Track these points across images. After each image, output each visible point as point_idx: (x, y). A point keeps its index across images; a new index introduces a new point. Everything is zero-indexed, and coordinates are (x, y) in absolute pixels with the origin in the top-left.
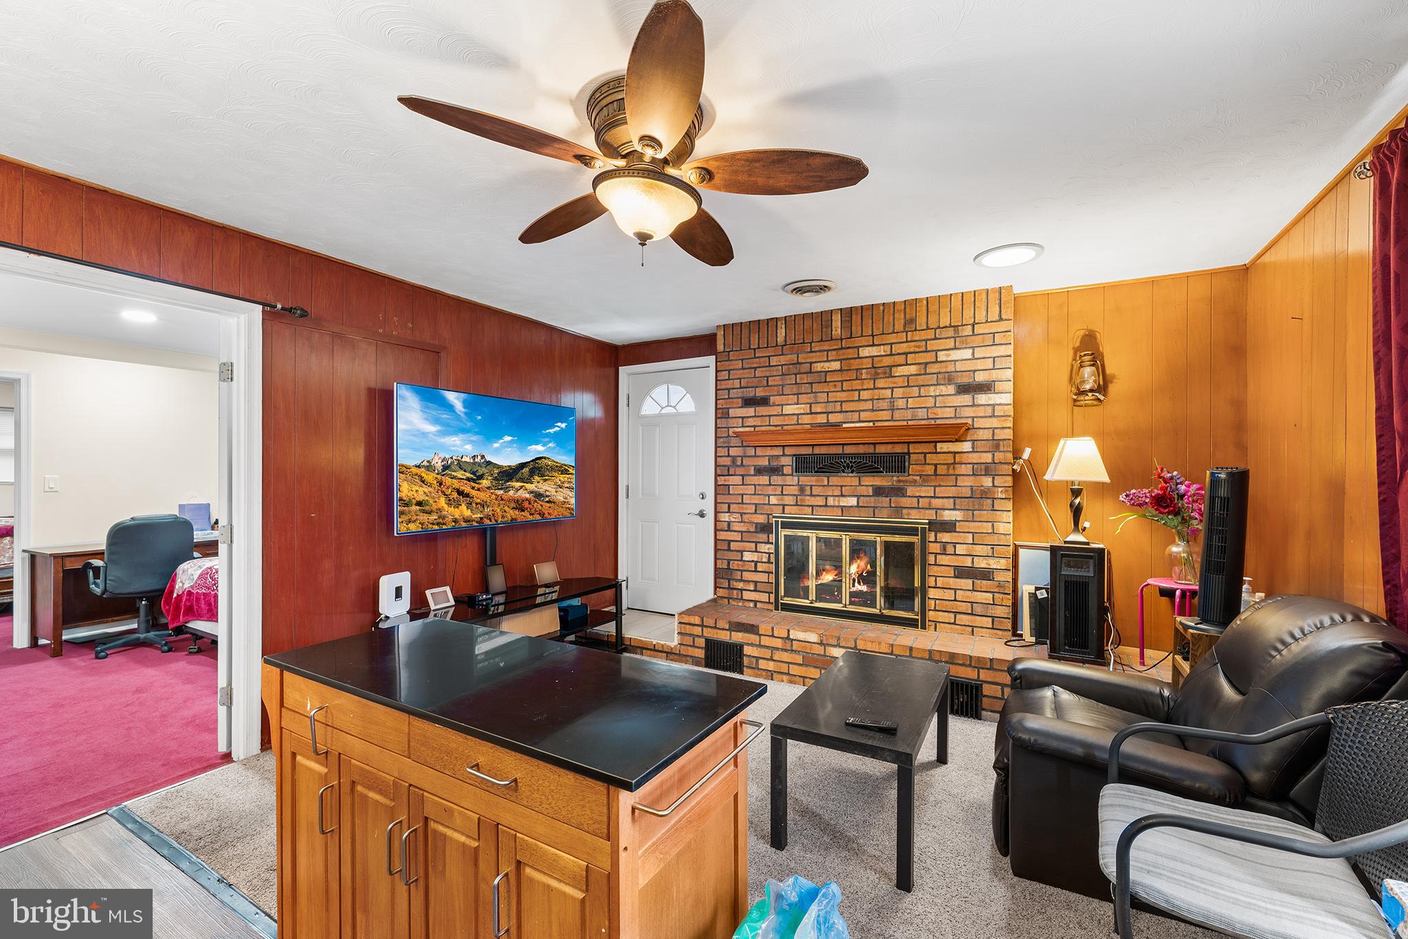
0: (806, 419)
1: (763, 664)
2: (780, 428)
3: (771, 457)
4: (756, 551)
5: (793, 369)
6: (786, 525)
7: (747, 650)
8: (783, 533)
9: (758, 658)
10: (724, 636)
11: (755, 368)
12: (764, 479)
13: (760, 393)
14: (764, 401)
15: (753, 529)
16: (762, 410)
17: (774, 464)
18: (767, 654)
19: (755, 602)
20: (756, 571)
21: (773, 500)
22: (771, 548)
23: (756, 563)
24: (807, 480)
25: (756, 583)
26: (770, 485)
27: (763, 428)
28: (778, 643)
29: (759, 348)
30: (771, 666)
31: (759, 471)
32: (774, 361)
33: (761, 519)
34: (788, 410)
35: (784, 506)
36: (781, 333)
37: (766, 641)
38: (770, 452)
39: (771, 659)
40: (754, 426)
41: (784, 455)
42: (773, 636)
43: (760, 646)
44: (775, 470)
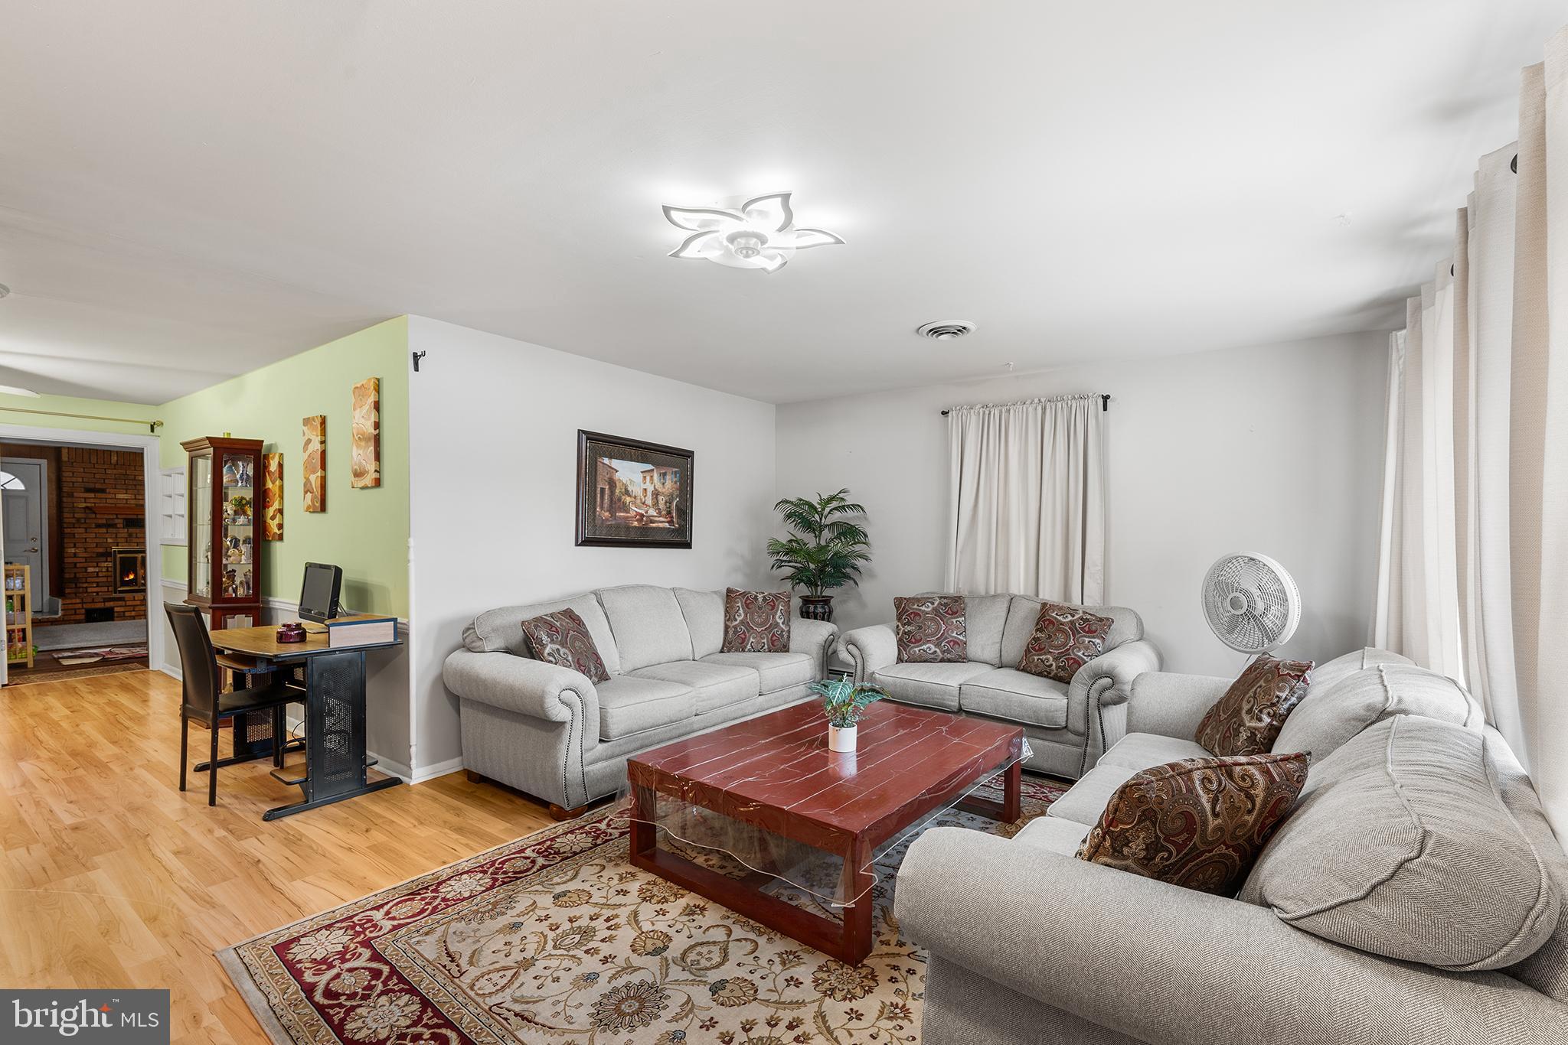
0: (133, 502)
1: (127, 614)
2: (113, 505)
3: (107, 519)
4: (97, 566)
5: (123, 477)
6: (120, 552)
7: (116, 609)
8: (119, 556)
9: (124, 612)
10: (100, 605)
11: (95, 474)
12: (104, 530)
13: (98, 486)
14: (103, 491)
15: (95, 556)
16: (99, 495)
17: (110, 522)
18: (132, 608)
19: (97, 593)
20: (98, 576)
21: (110, 540)
22: (110, 564)
23: (98, 572)
24: (131, 530)
25: (97, 583)
26: (107, 533)
27: (102, 505)
28: (138, 603)
29: (97, 463)
30: (133, 613)
31: (99, 526)
32: (109, 471)
33: (101, 550)
34: (119, 496)
35: (118, 543)
36: (114, 459)
37: (128, 603)
38: (106, 516)
39: (134, 611)
40: (95, 503)
41: (117, 518)
42: (134, 600)
43: (126, 606)
44: (109, 525)
